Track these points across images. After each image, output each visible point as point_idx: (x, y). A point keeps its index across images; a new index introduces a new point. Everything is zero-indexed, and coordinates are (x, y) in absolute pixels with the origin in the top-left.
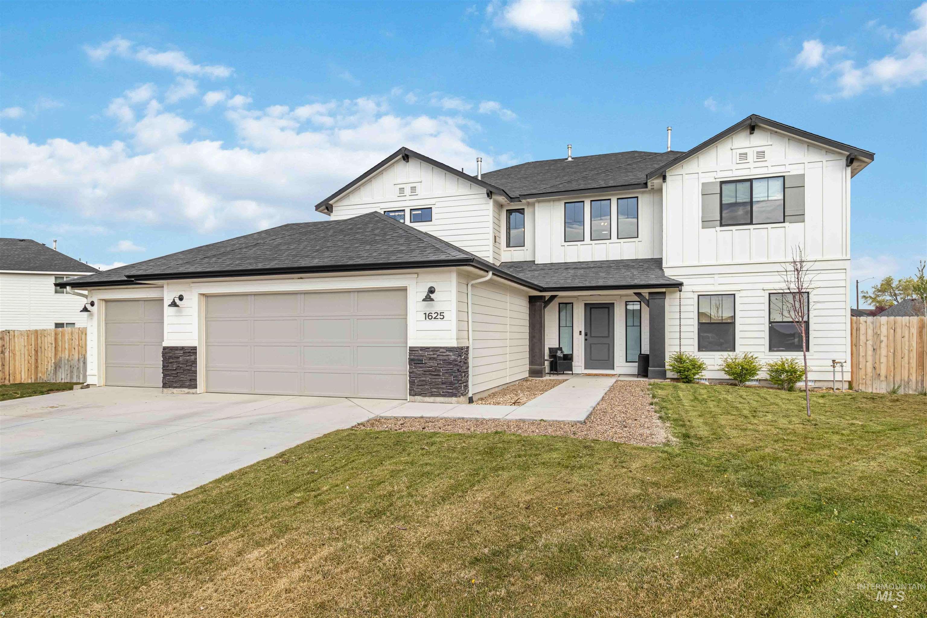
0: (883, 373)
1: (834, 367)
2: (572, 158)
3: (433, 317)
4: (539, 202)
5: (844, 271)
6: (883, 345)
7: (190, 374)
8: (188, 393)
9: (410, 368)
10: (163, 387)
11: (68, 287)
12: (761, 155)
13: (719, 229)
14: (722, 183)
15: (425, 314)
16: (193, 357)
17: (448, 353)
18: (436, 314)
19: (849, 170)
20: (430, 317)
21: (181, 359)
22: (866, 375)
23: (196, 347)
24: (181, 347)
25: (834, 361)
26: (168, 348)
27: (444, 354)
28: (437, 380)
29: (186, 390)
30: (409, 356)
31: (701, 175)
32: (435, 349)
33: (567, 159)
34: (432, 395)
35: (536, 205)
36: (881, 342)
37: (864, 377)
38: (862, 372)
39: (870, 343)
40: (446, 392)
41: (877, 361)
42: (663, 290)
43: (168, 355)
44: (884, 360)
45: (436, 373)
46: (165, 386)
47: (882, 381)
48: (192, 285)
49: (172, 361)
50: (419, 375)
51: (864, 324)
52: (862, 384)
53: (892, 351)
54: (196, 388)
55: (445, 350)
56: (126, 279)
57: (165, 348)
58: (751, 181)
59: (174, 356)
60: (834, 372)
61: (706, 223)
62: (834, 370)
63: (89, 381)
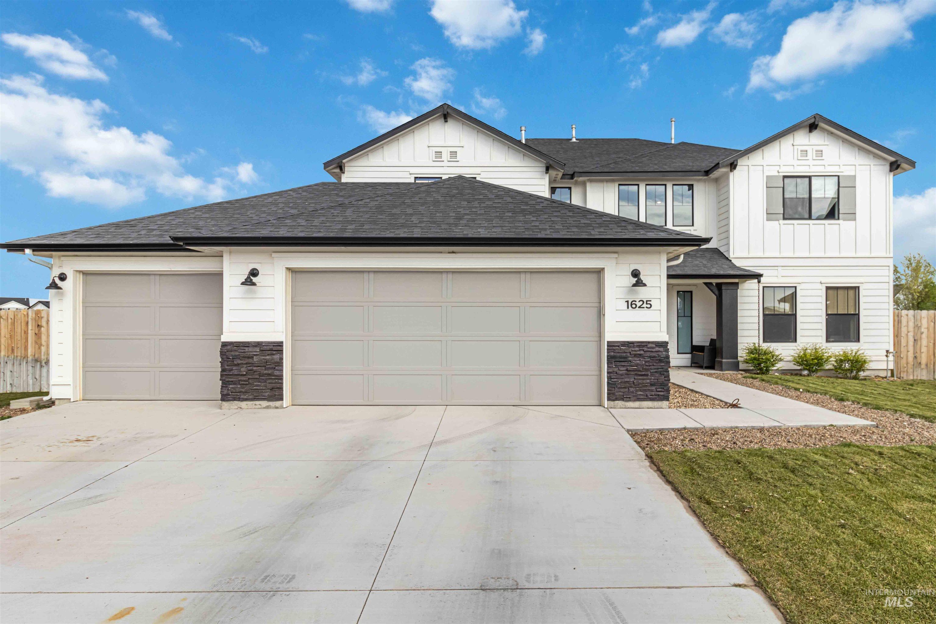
0: (924, 361)
1: (887, 356)
2: (577, 139)
3: (638, 306)
4: (591, 181)
5: (888, 268)
6: (924, 336)
7: (269, 381)
8: (268, 407)
9: (608, 367)
10: (223, 400)
11: (28, 251)
12: (820, 153)
13: (782, 222)
14: (785, 177)
15: (627, 302)
16: (276, 357)
17: (657, 349)
18: (641, 303)
19: (892, 174)
20: (634, 306)
21: (255, 359)
22: (907, 363)
23: (282, 342)
24: (255, 342)
25: (887, 351)
26: (231, 343)
27: (654, 350)
28: (644, 381)
29: (264, 403)
30: (608, 353)
31: (766, 168)
32: (642, 345)
33: (571, 140)
34: (639, 399)
35: (588, 185)
36: (922, 333)
37: (905, 365)
38: (904, 362)
39: (911, 334)
40: (655, 395)
41: (918, 351)
42: (736, 280)
43: (233, 353)
44: (924, 349)
45: (643, 373)
46: (225, 398)
47: (922, 369)
48: (274, 255)
49: (240, 362)
50: (622, 375)
51: (906, 317)
52: (904, 372)
53: (932, 341)
54: (282, 399)
55: (654, 346)
56: (172, 242)
57: (224, 344)
58: (810, 177)
59: (242, 355)
60: (887, 361)
61: (770, 215)
62: (887, 359)
63: (54, 394)
